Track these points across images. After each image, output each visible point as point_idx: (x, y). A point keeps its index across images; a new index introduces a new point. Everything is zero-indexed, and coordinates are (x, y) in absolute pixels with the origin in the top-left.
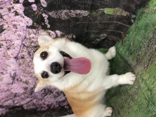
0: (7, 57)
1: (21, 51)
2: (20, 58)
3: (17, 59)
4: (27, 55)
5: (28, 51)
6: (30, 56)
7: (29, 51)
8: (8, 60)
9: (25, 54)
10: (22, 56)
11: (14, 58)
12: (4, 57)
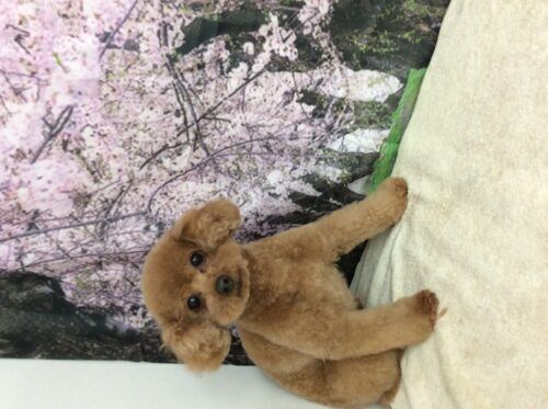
0: (72, 24)
1: (135, 12)
2: (121, 44)
3: (109, 46)
4: (154, 37)
5: (161, 20)
6: (166, 44)
7: (166, 19)
8: (73, 36)
9: (148, 29)
10: (132, 38)
11: (97, 35)
12: (61, 20)
